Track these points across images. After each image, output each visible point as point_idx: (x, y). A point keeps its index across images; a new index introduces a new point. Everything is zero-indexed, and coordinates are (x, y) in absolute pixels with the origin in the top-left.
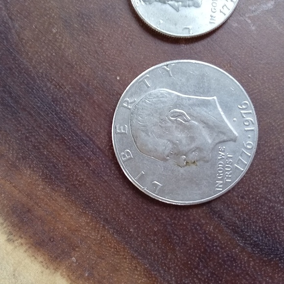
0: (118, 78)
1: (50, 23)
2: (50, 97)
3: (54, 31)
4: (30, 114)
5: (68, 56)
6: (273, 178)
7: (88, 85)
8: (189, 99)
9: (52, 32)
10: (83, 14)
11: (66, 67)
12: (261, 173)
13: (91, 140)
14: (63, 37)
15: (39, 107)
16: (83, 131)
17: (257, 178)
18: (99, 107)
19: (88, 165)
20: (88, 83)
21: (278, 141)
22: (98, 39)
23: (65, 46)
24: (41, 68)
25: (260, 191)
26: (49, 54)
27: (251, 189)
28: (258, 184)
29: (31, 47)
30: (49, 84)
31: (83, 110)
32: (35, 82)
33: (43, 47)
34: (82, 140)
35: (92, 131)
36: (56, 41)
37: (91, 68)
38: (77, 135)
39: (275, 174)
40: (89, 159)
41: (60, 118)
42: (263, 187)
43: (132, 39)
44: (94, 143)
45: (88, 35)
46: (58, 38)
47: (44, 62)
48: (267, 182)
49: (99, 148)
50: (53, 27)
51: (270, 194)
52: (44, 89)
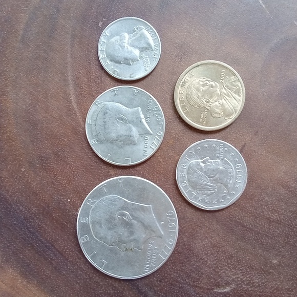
0: (69, 201)
1: (20, 165)
2: (22, 217)
3: (23, 170)
4: (9, 229)
5: (33, 187)
6: (181, 266)
7: (48, 207)
8: (133, 204)
9: (22, 171)
10: (42, 157)
11: (32, 195)
12: (172, 263)
13: (52, 245)
14: (29, 174)
15: (15, 224)
16: (46, 239)
17: (170, 267)
18: (56, 222)
19: (51, 264)
20: (48, 205)
21: (183, 239)
22: (54, 174)
23: (31, 180)
24: (15, 197)
25: (172, 276)
26: (20, 187)
27: (166, 275)
28: (171, 271)
29: (7, 183)
30: (21, 208)
31: (46, 225)
32: (12, 207)
33: (16, 182)
34: (46, 246)
35: (52, 239)
36: (24, 177)
37: (50, 195)
38: (42, 242)
39: (182, 263)
40: (51, 259)
41: (30, 232)
42: (174, 273)
43: (77, 172)
44: (55, 248)
45: (47, 172)
46: (25, 175)
47: (17, 192)
48: (177, 269)
49: (58, 251)
50: (22, 167)
51: (180, 278)
52: (18, 211)
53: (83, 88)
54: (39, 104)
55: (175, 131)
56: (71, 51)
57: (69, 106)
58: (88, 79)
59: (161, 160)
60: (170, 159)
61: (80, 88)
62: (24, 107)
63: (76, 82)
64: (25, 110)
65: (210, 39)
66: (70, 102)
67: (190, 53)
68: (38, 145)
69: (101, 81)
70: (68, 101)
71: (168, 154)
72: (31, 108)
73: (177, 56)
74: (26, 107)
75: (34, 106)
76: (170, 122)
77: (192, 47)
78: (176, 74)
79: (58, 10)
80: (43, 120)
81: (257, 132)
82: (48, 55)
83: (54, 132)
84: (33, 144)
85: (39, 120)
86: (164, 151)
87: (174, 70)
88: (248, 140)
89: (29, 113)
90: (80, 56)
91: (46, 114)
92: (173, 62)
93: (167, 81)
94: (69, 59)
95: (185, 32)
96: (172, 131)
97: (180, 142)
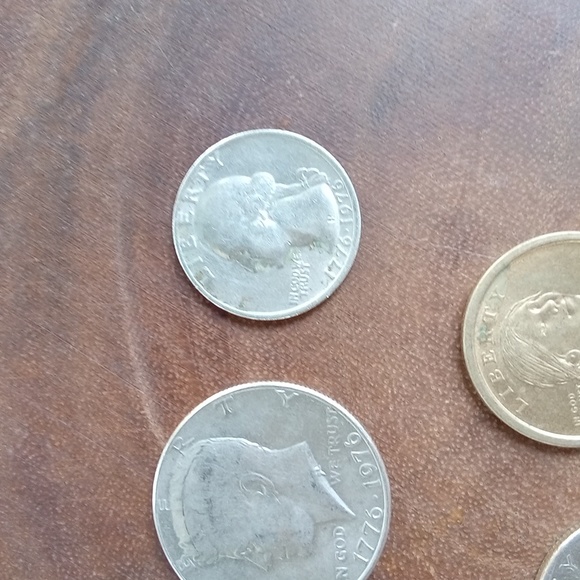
53: (174, 378)
54: (53, 437)
55: (464, 479)
56: (128, 272)
57: (141, 434)
58: (187, 349)
59: (432, 571)
60: (459, 564)
61: (167, 379)
62: (10, 451)
63: (152, 362)
64: (15, 459)
65: (538, 192)
66: (144, 422)
67: (482, 241)
68: (64, 560)
69: (226, 350)
70: (135, 420)
71: (450, 550)
72: (31, 452)
73: (441, 255)
74: (17, 451)
75: (39, 447)
76: (447, 453)
77: (485, 221)
78: (446, 307)
79: (75, 155)
80: (70, 484)
82: (60, 289)
83: (104, 518)
84: (50, 558)
85: (57, 485)
86: (437, 543)
87: (437, 295)
89: (27, 466)
90: (157, 283)
91: (77, 467)
92: (433, 272)
93: (423, 332)
94: (126, 297)
95: (457, 179)
96: (454, 482)
97: (481, 511)
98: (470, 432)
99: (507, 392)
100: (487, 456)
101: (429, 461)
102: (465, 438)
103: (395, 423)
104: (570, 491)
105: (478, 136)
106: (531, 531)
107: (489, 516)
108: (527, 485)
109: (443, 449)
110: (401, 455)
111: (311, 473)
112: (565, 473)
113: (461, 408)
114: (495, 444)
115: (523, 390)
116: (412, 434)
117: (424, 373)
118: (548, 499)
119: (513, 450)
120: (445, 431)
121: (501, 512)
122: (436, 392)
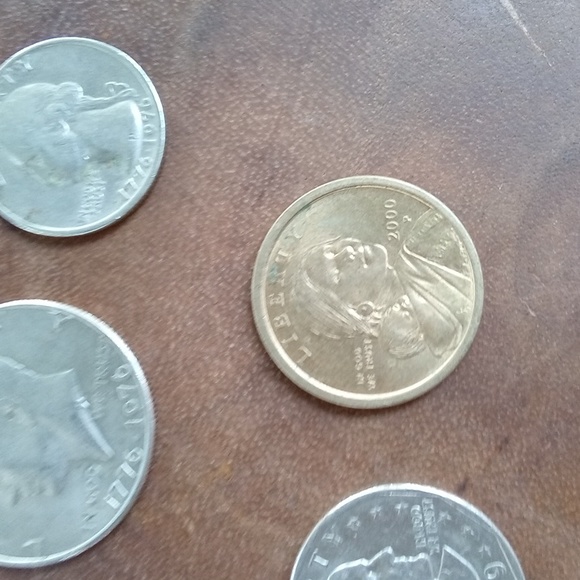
55: (239, 431)
59: (191, 528)
65: (353, 135)
67: (289, 180)
71: (213, 507)
73: (247, 189)
76: (224, 401)
77: (296, 159)
78: (244, 244)
81: (506, 441)
87: (236, 231)
88: (479, 467)
92: (236, 207)
93: (217, 268)
95: (272, 112)
96: (228, 433)
97: (252, 469)
98: (251, 380)
99: (290, 340)
100: (266, 408)
101: (204, 408)
102: (245, 387)
103: (174, 363)
104: (348, 456)
105: (299, 70)
106: (302, 497)
107: (259, 475)
108: (303, 444)
109: (220, 396)
110: (176, 398)
111: (72, 404)
112: (345, 436)
113: (246, 354)
114: (275, 396)
115: (308, 339)
116: (191, 377)
117: (211, 313)
118: (324, 463)
119: (294, 405)
120: (226, 376)
121: (273, 471)
122: (221, 334)
